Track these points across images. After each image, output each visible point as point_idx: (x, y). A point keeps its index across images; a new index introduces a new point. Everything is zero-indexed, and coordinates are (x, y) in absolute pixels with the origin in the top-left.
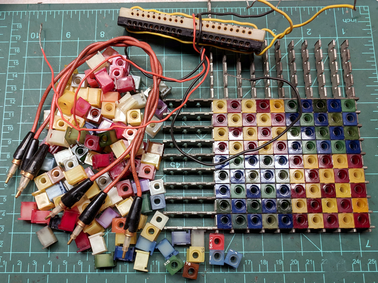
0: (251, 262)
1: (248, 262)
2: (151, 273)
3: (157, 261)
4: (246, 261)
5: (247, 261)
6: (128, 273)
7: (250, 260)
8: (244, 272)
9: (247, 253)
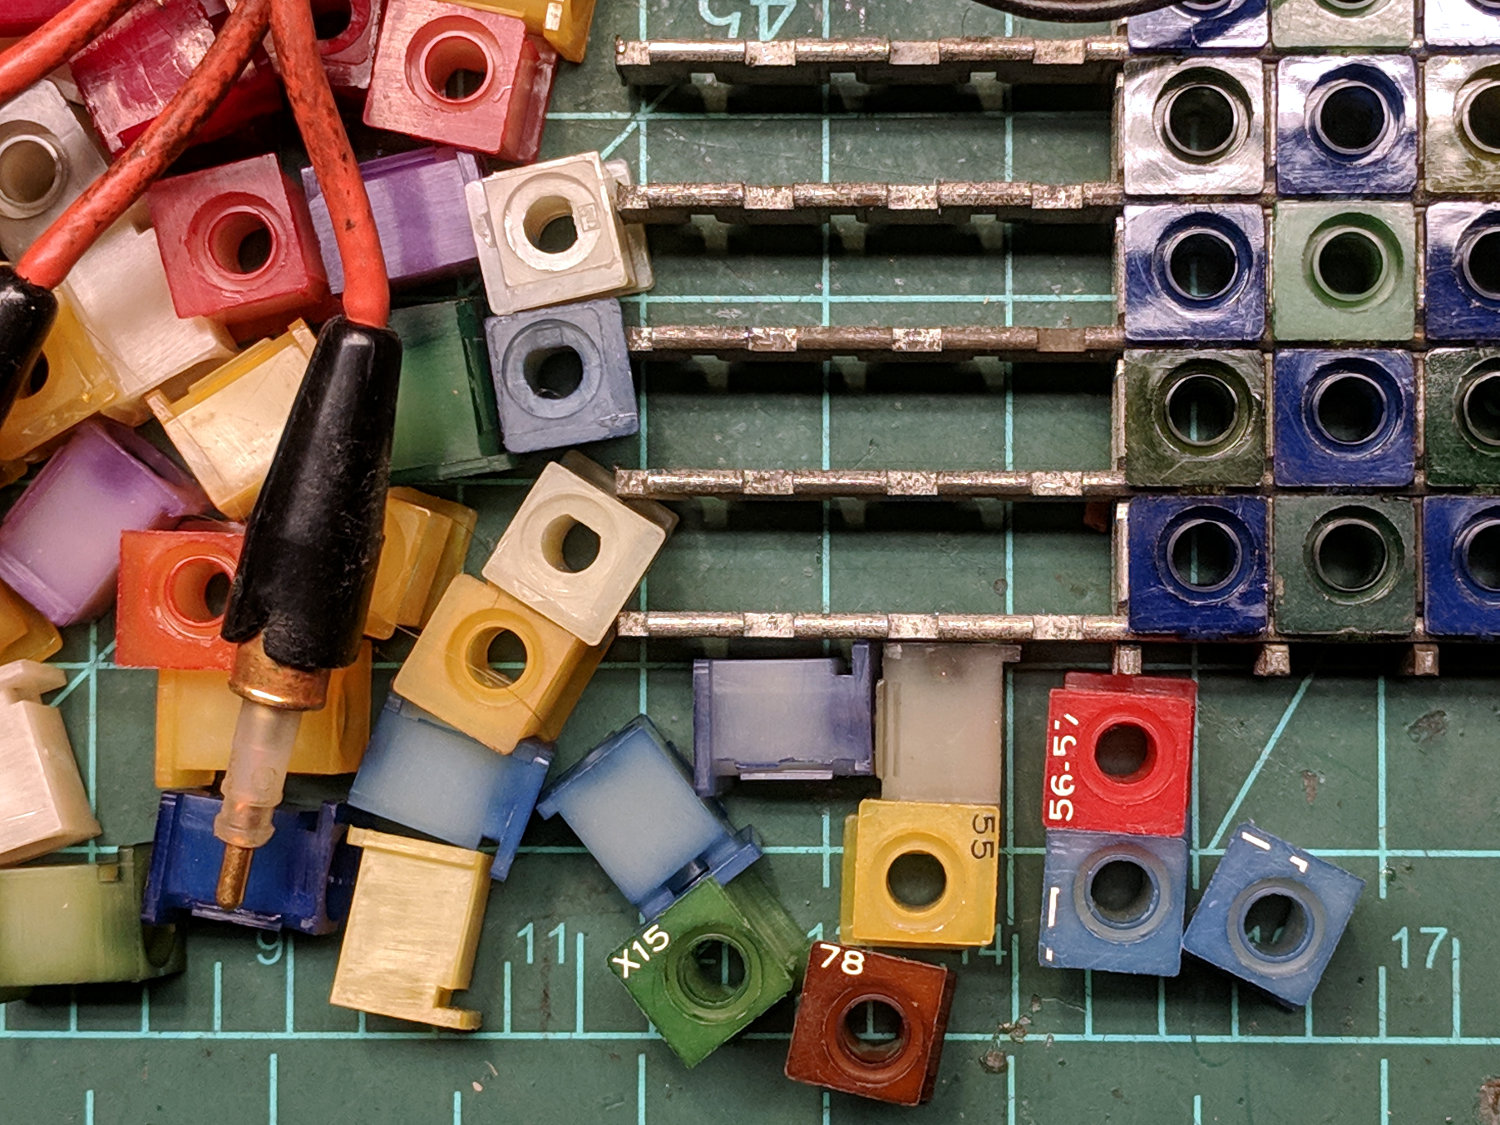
0: (1446, 945)
1: (1420, 943)
2: (507, 1034)
3: (560, 929)
4: (1403, 935)
5: (1414, 935)
6: (289, 1034)
7: (1442, 932)
8: (1383, 1039)
9: (1411, 866)
